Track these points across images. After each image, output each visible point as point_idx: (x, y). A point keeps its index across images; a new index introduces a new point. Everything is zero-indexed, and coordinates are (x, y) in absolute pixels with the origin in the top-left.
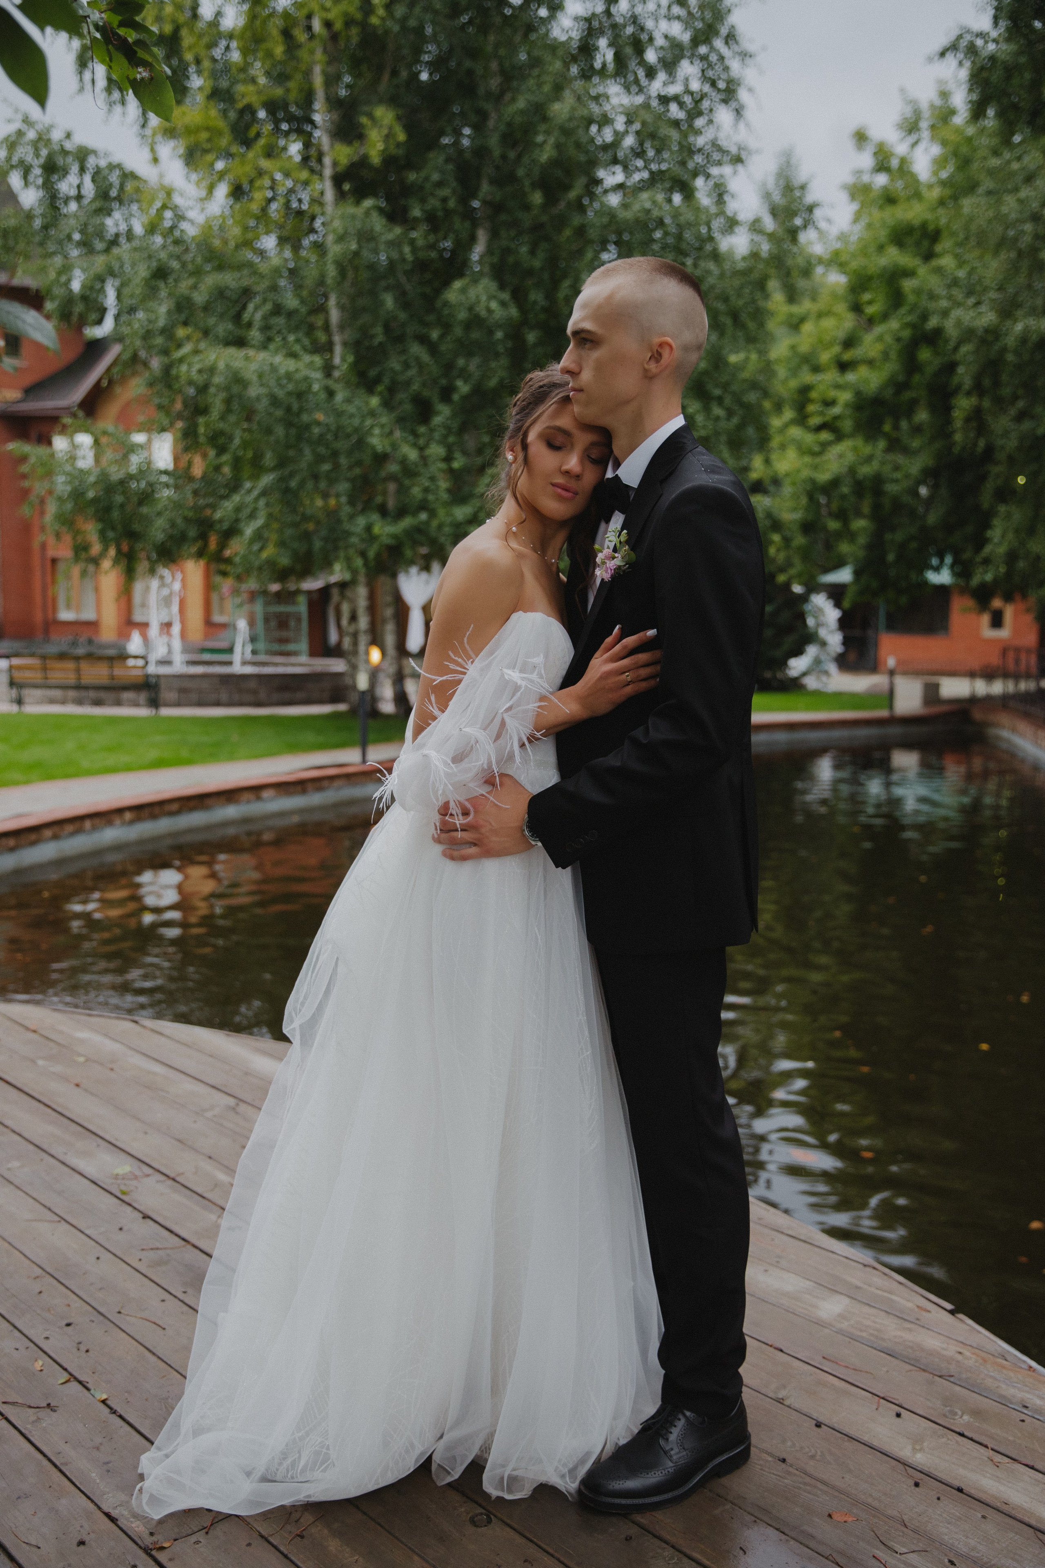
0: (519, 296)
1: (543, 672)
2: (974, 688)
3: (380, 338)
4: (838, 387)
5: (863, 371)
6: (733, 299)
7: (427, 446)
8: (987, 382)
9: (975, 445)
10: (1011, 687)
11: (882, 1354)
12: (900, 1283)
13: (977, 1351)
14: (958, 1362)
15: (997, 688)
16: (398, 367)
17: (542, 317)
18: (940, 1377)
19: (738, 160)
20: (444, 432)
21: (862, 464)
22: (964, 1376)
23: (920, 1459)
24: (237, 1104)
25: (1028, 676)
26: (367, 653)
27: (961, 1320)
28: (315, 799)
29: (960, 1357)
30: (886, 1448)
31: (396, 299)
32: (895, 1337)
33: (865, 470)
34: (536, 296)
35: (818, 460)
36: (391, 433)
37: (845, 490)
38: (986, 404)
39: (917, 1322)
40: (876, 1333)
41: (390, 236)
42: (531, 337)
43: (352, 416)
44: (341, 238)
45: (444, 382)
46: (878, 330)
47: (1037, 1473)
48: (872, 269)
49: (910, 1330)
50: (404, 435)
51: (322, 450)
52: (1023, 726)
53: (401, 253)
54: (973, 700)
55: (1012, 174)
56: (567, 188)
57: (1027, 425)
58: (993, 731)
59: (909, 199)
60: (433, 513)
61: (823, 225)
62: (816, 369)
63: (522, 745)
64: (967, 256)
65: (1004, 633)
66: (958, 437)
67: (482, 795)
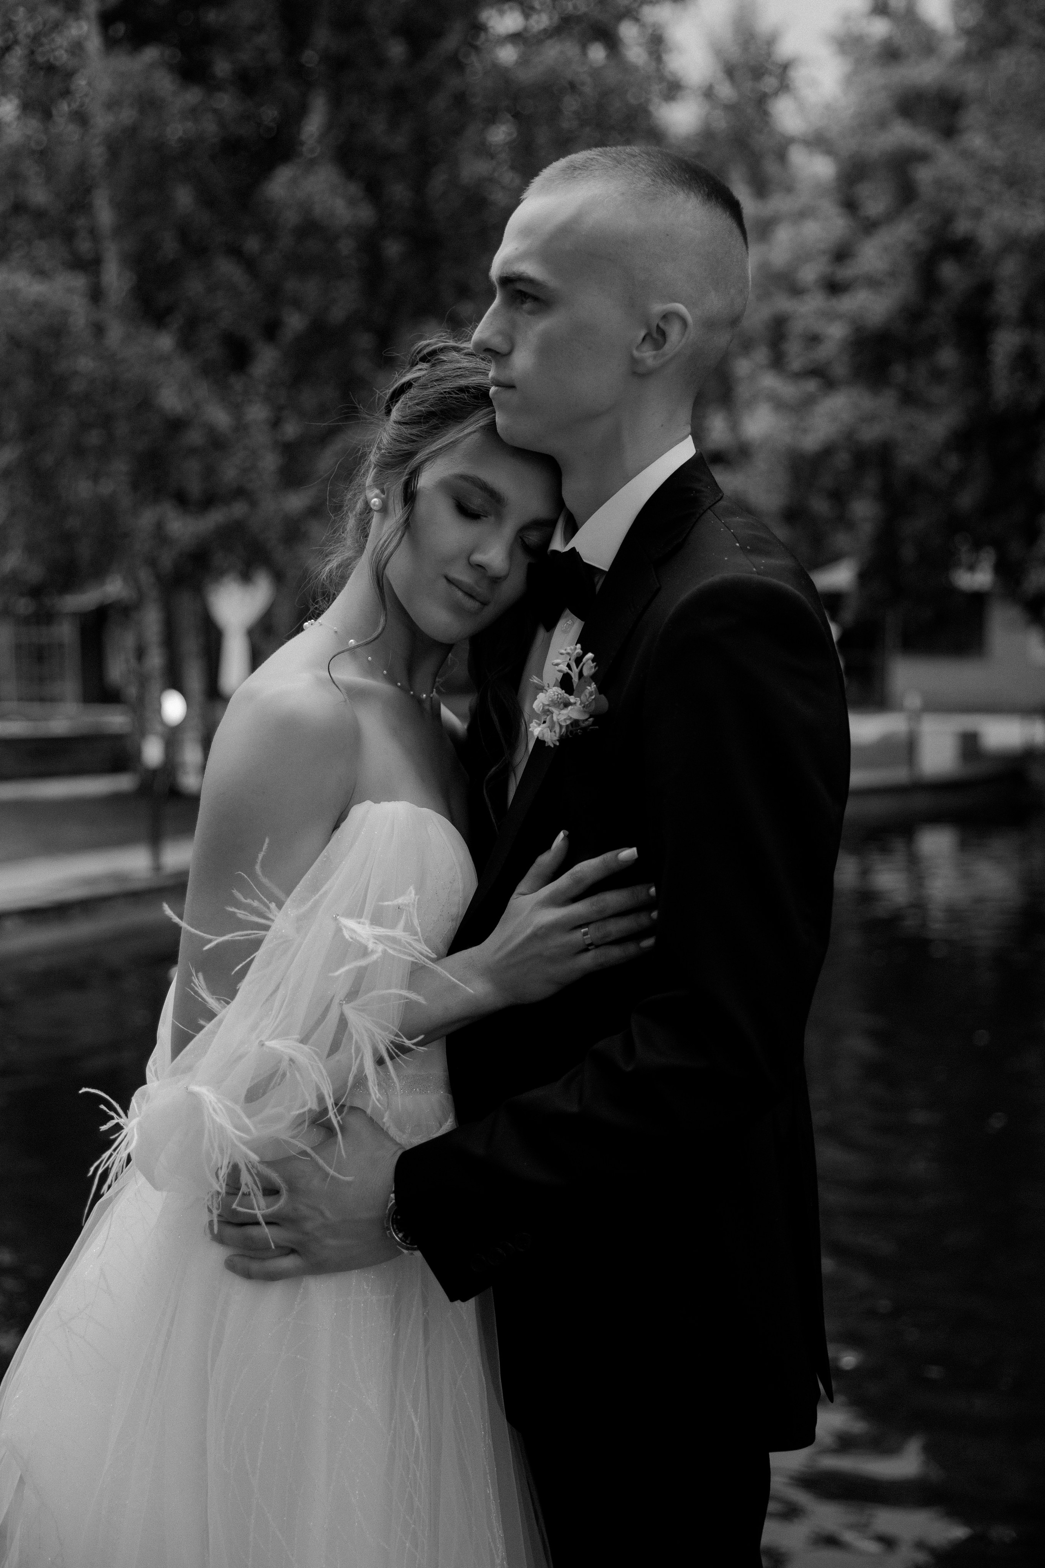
0: (374, 189)
1: (416, 922)
3: (172, 251)
5: (863, 295)
7: (244, 405)
8: (1041, 309)
9: (1026, 397)
16: (199, 292)
20: (269, 384)
21: (864, 425)
26: (161, 701)
31: (195, 195)
34: (399, 191)
35: (801, 419)
36: (192, 388)
37: (840, 462)
41: (184, 103)
44: (112, 104)
45: (267, 313)
46: (882, 237)
51: (88, 413)
53: (202, 127)
54: (1030, 756)
59: (918, 53)
63: (380, 1062)
67: (304, 1153)
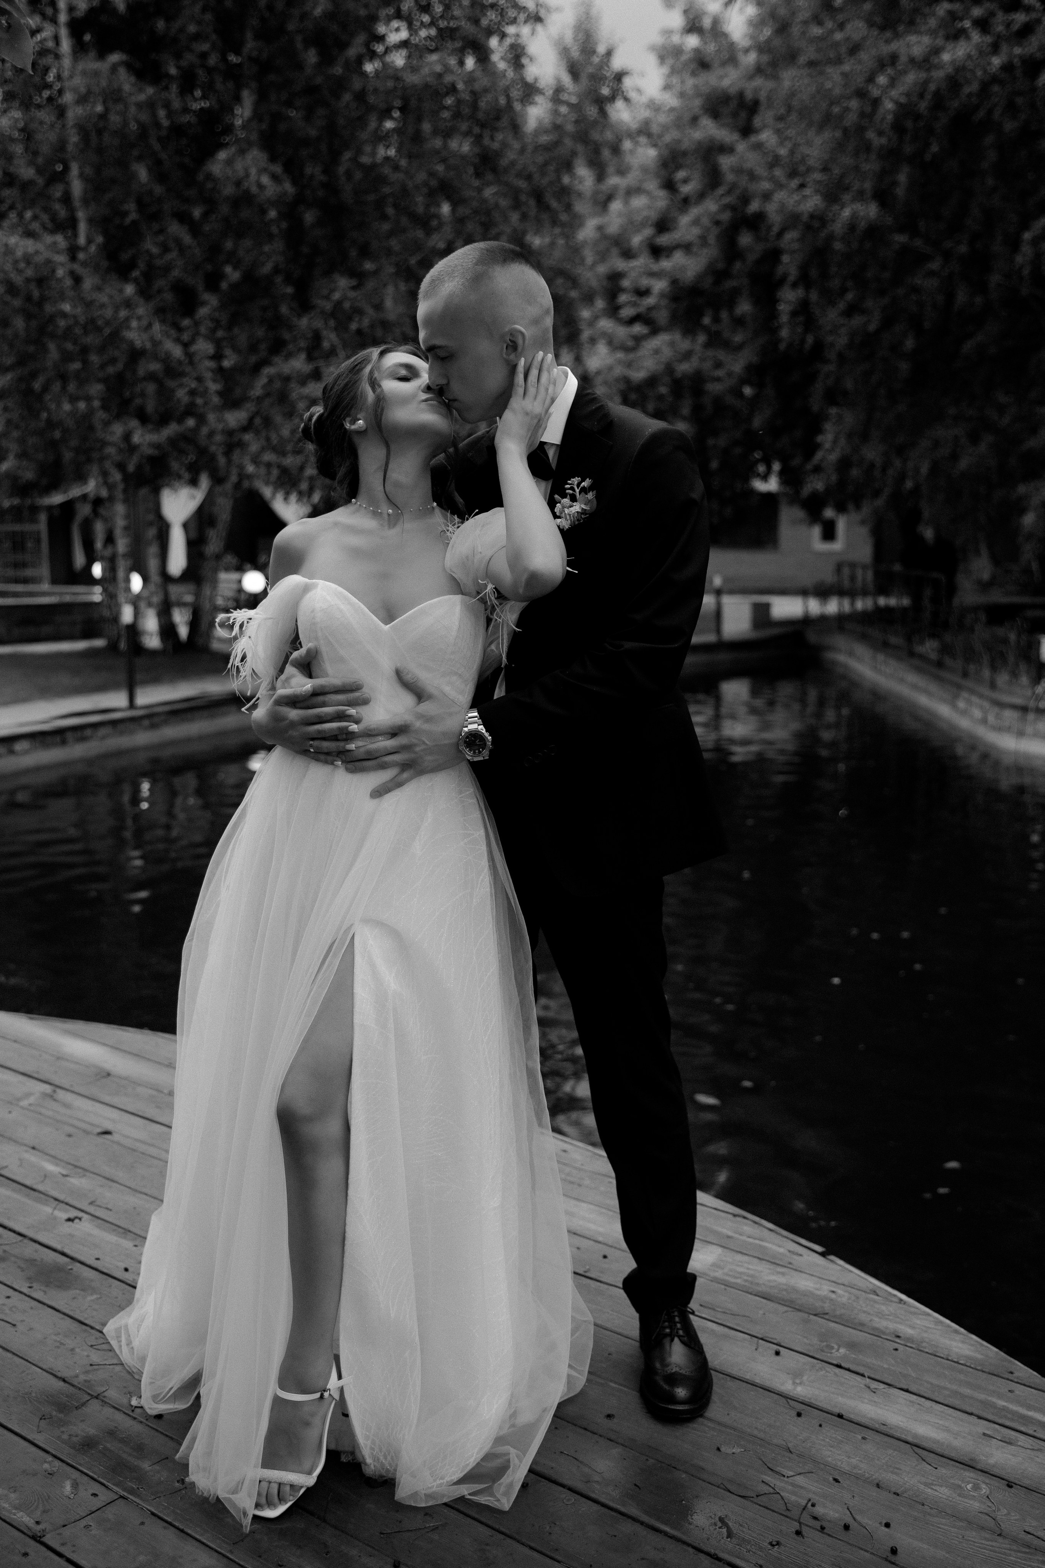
0: (292, 168)
2: (807, 607)
3: (133, 216)
4: (652, 274)
5: (679, 258)
6: (536, 177)
7: (192, 341)
8: (814, 273)
9: (803, 341)
10: (847, 607)
11: (757, 1298)
12: (771, 1230)
13: (849, 1289)
14: (832, 1300)
15: (832, 607)
16: (155, 250)
17: (321, 193)
18: (815, 1315)
19: (537, 19)
20: (211, 325)
21: (680, 361)
22: (838, 1313)
23: (800, 1391)
24: (54, 1091)
25: (865, 593)
26: (128, 580)
27: (832, 1261)
28: (76, 751)
29: (833, 1296)
30: (767, 1384)
31: (150, 170)
32: (769, 1281)
33: (684, 368)
34: (313, 170)
35: (631, 356)
36: (150, 326)
37: (663, 390)
38: (814, 296)
39: (789, 1266)
40: (750, 1279)
41: (142, 97)
42: (309, 217)
43: (103, 306)
44: (83, 99)
45: (209, 267)
46: (695, 211)
47: (911, 1395)
48: (686, 145)
49: (783, 1274)
50: (164, 328)
51: (69, 346)
52: (861, 649)
53: (154, 115)
54: (806, 621)
55: (836, 44)
56: (343, 46)
57: (857, 321)
58: (830, 655)
59: (724, 64)
60: (201, 419)
61: (632, 95)
62: (628, 254)
64: (791, 132)
65: (837, 546)
66: (784, 333)
